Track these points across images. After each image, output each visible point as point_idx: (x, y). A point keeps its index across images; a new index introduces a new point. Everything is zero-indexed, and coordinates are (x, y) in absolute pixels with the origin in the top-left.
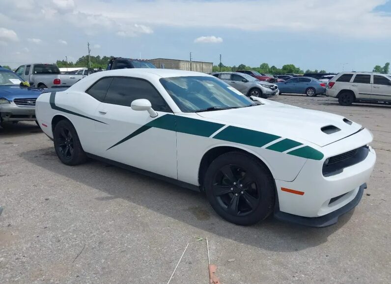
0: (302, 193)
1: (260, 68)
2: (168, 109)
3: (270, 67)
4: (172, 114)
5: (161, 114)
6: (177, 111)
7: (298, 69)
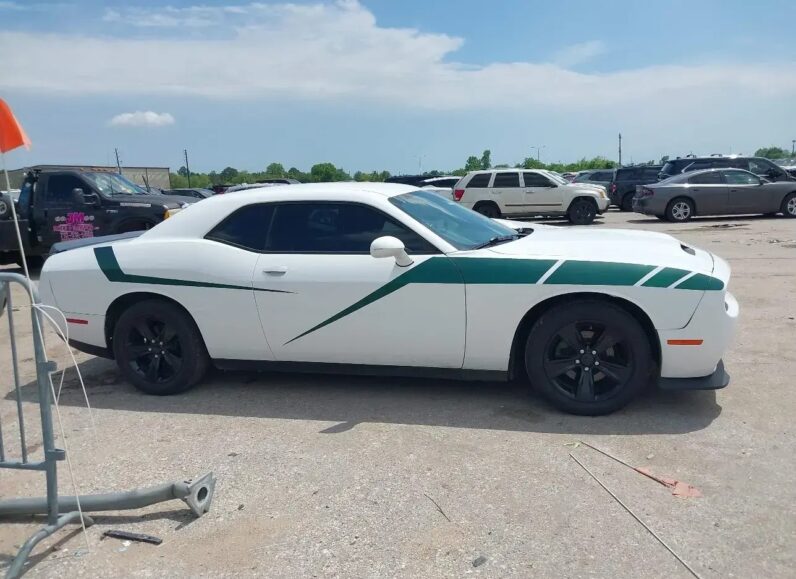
0: (699, 342)
1: (267, 173)
2: (431, 248)
3: (287, 170)
4: (442, 256)
5: (418, 259)
6: (449, 250)
7: (341, 170)
